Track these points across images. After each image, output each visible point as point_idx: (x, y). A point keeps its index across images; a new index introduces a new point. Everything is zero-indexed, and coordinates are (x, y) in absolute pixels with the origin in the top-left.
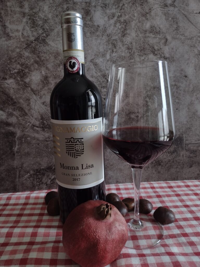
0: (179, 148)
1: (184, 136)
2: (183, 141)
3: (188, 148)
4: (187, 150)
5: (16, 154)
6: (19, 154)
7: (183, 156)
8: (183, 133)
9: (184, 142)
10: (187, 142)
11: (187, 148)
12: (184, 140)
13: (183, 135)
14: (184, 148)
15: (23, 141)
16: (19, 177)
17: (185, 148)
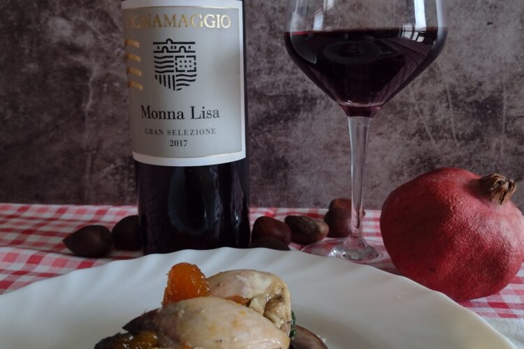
0: (489, 129)
1: (505, 95)
2: (499, 109)
3: (512, 129)
4: (509, 135)
5: (88, 119)
6: (95, 118)
7: (498, 149)
8: (502, 87)
9: (504, 111)
10: (513, 113)
11: (510, 127)
12: (505, 108)
13: (501, 92)
14: (503, 128)
15: (105, 90)
16: (92, 171)
17: (506, 127)
